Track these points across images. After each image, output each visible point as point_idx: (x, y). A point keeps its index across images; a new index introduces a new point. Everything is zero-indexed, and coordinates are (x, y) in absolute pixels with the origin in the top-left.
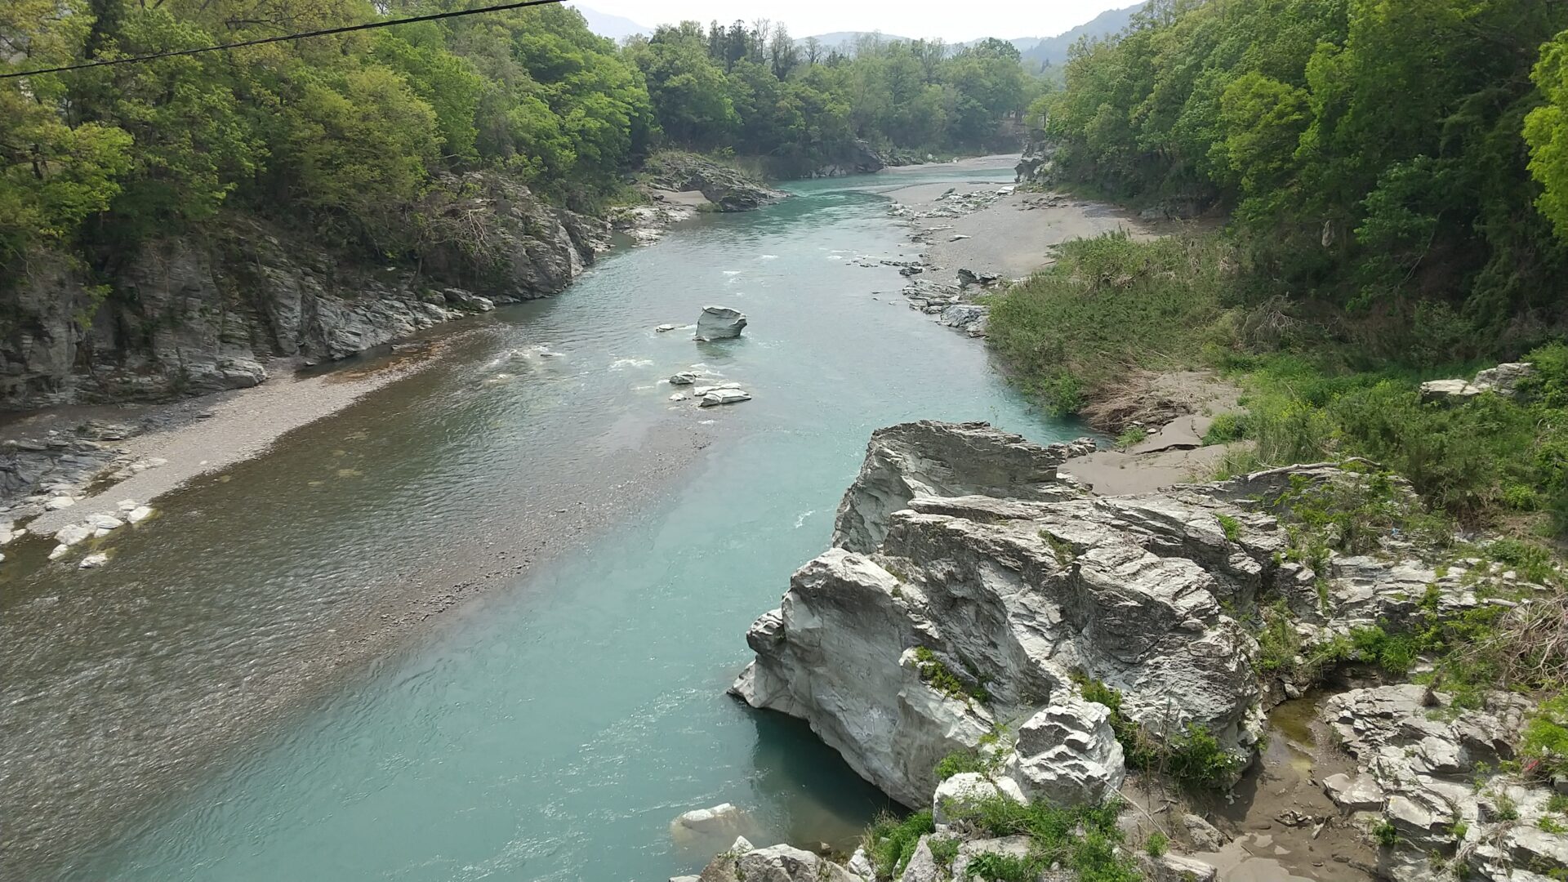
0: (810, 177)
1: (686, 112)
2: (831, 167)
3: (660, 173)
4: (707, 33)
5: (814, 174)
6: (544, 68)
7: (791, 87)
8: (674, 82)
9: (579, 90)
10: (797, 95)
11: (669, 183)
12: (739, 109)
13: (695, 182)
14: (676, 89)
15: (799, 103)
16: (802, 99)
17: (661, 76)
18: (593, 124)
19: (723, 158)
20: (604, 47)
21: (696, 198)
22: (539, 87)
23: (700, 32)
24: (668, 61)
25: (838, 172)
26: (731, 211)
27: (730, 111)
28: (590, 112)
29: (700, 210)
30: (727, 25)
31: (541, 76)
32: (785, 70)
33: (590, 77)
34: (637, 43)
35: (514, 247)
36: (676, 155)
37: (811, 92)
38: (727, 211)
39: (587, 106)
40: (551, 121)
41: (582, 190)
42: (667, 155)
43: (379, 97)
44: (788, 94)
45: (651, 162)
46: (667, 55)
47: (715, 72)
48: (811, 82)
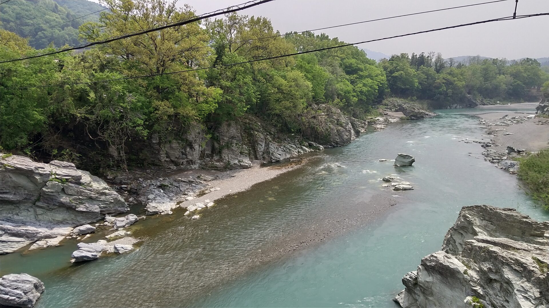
0: (447, 108)
1: (399, 84)
2: (456, 105)
3: (388, 105)
4: (410, 57)
5: (448, 107)
6: (350, 70)
7: (441, 76)
8: (396, 74)
9: (361, 77)
10: (444, 78)
11: (391, 109)
12: (420, 83)
13: (400, 109)
14: (396, 77)
15: (444, 81)
16: (445, 80)
17: (391, 72)
18: (365, 89)
19: (413, 100)
20: (372, 63)
21: (401, 115)
22: (347, 77)
23: (408, 57)
24: (394, 67)
25: (458, 107)
26: (414, 119)
27: (416, 84)
28: (364, 85)
29: (401, 119)
30: (418, 54)
31: (348, 73)
32: (439, 70)
33: (365, 73)
34: (384, 61)
35: (333, 129)
36: (394, 99)
37: (449, 77)
38: (412, 119)
39: (363, 83)
40: (350, 87)
41: (358, 111)
42: (391, 99)
43: (295, 80)
44: (440, 79)
45: (385, 102)
46: (395, 65)
47: (412, 71)
48: (450, 74)
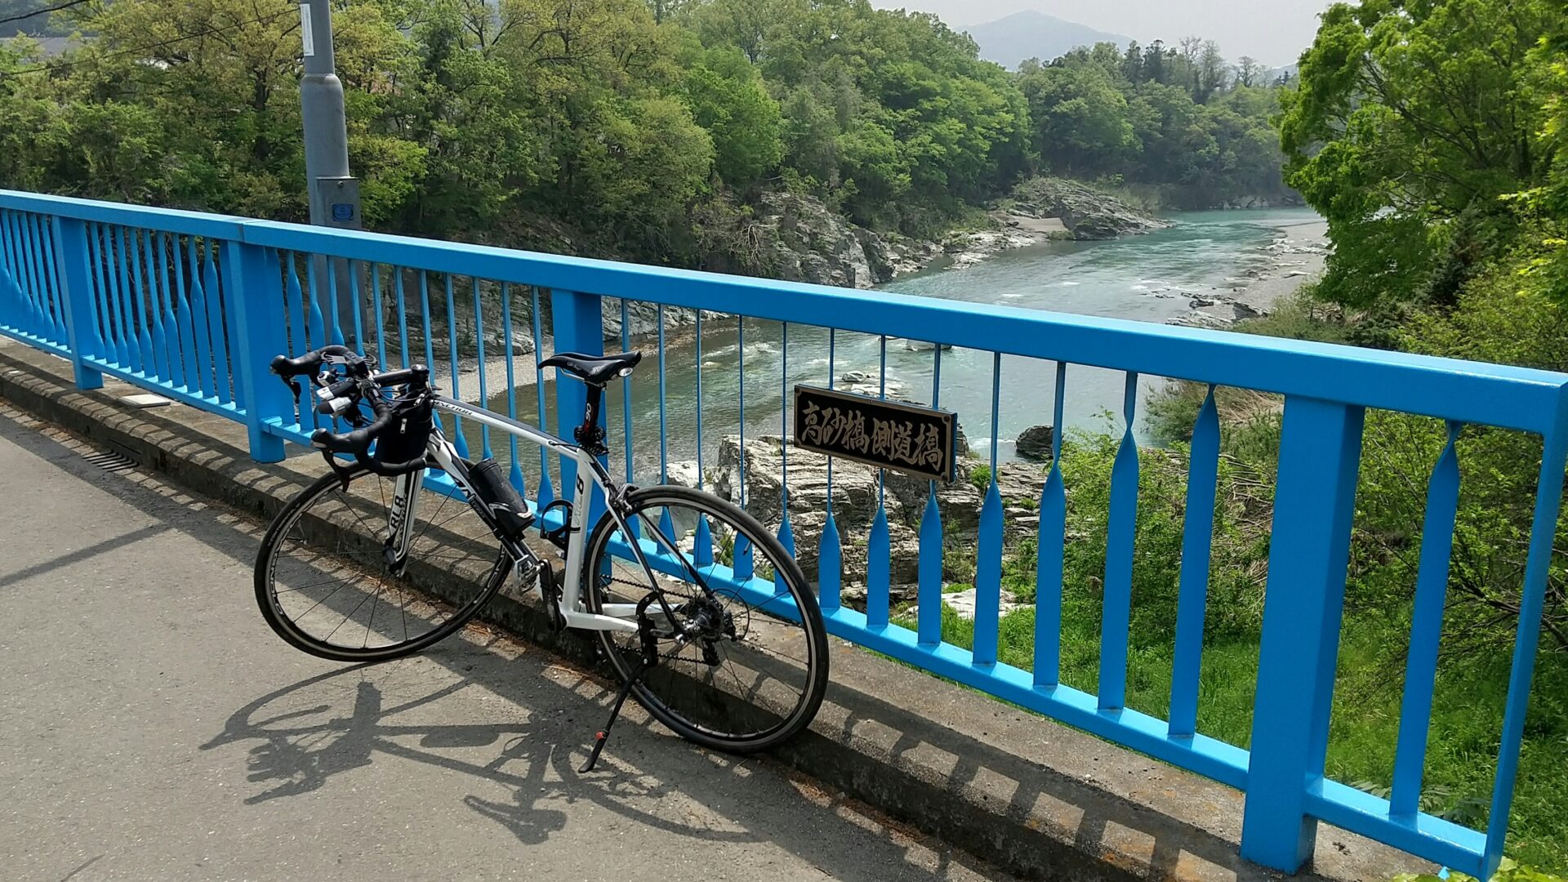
0: (1221, 208)
1: (1074, 137)
2: (1249, 199)
3: (1027, 199)
4: (1123, 54)
5: (1226, 205)
6: (897, 95)
7: (1208, 110)
8: (1064, 107)
9: (931, 117)
10: (1214, 119)
11: (1032, 210)
12: (1139, 133)
13: (1058, 210)
14: (1064, 115)
15: (1214, 125)
16: (1218, 122)
17: (1051, 100)
18: (937, 150)
19: (1110, 186)
20: (990, 73)
21: (1055, 226)
22: (886, 115)
23: (1115, 54)
24: (1060, 86)
25: (1257, 203)
26: (1085, 239)
27: (1127, 138)
28: (938, 139)
29: (1052, 238)
30: (1145, 45)
31: (889, 102)
32: (1206, 93)
34: (1029, 67)
36: (1049, 181)
37: (1230, 115)
38: (1079, 239)
42: (1038, 180)
44: (1201, 119)
45: (1022, 189)
46: (1061, 79)
47: (1112, 95)
48: (1235, 107)
